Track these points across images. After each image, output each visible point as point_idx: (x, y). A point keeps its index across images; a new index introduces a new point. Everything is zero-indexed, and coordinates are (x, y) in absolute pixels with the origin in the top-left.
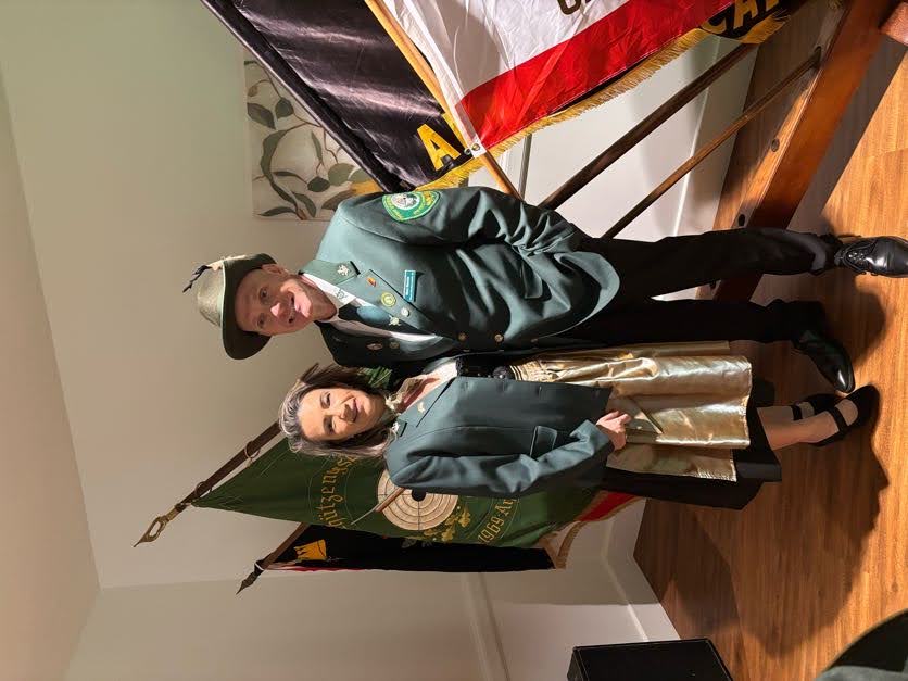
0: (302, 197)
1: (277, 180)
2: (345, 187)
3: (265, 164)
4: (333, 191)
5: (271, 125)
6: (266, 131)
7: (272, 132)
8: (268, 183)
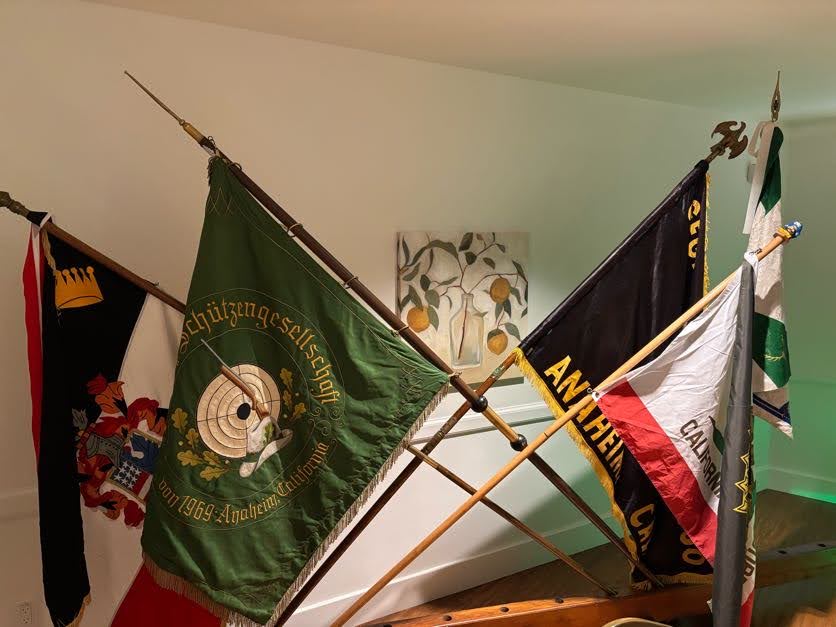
0: (416, 270)
1: (427, 252)
2: (425, 303)
3: (437, 243)
4: (421, 293)
5: (462, 249)
6: (457, 245)
7: (457, 249)
8: (425, 245)
